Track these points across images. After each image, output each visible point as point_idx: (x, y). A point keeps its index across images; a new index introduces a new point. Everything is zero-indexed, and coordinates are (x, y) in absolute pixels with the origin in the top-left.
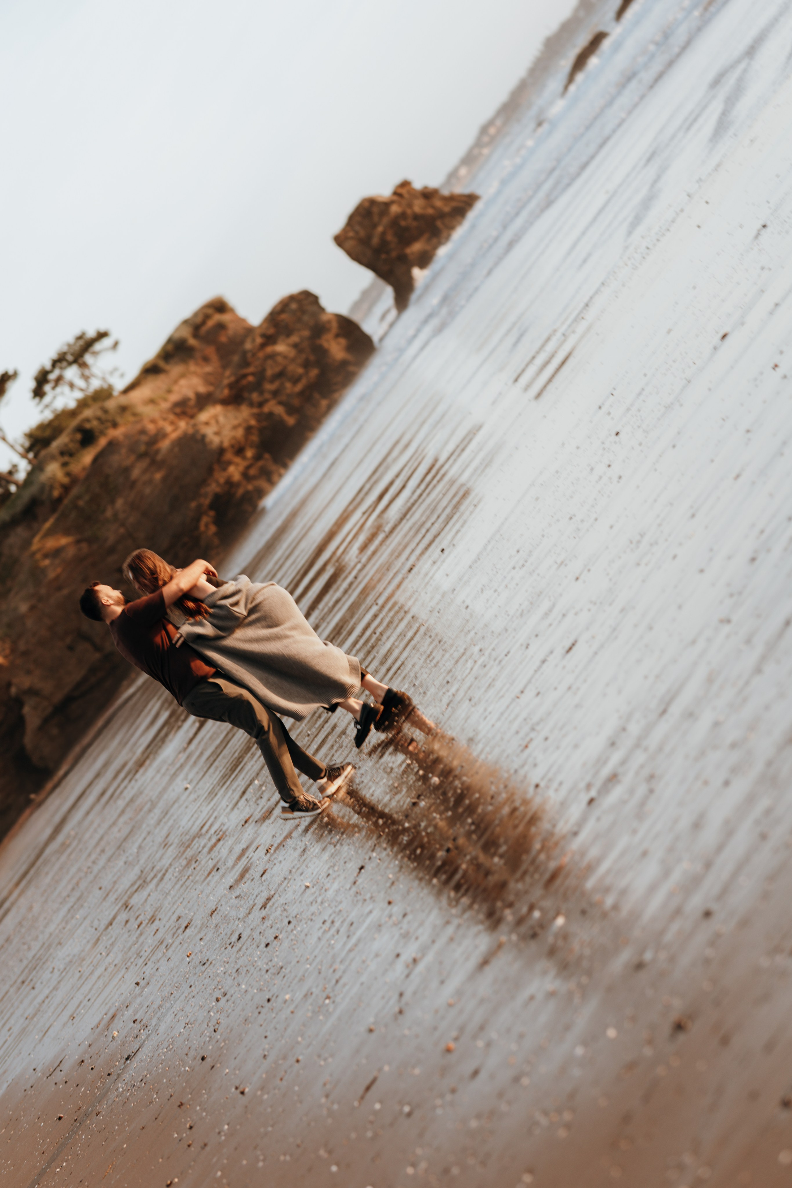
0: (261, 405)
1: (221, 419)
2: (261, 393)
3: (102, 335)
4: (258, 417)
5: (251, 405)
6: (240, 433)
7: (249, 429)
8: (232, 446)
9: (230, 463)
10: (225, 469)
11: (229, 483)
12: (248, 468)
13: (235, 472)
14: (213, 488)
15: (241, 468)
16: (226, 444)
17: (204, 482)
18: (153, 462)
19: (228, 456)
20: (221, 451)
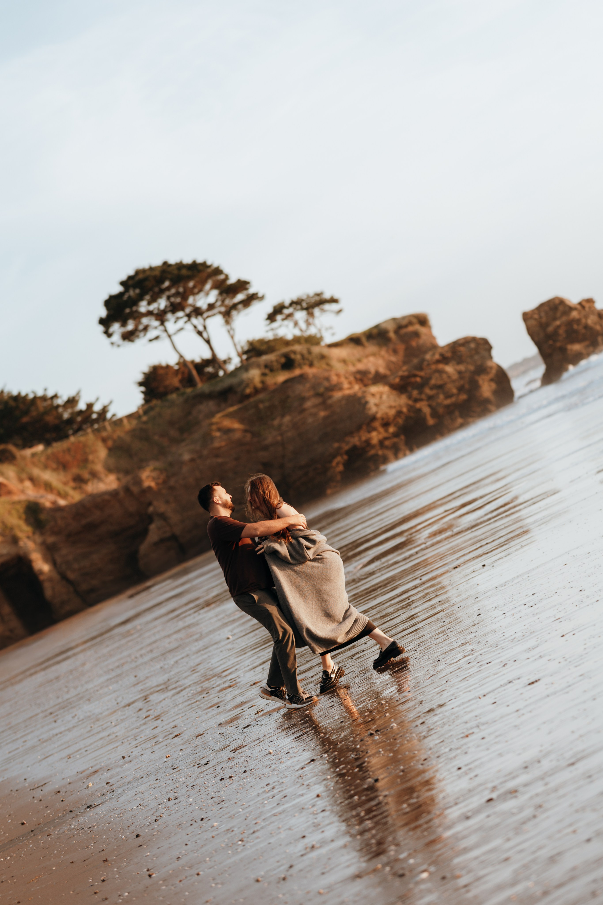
0: (416, 400)
1: (385, 397)
2: (421, 393)
4: (410, 408)
5: (410, 397)
6: (392, 412)
7: (399, 413)
8: (383, 419)
9: (375, 429)
10: (369, 432)
11: (368, 443)
12: (386, 439)
13: (375, 437)
14: (355, 440)
15: (381, 437)
16: (379, 415)
17: (351, 433)
18: (324, 403)
19: (377, 424)
20: (374, 418)
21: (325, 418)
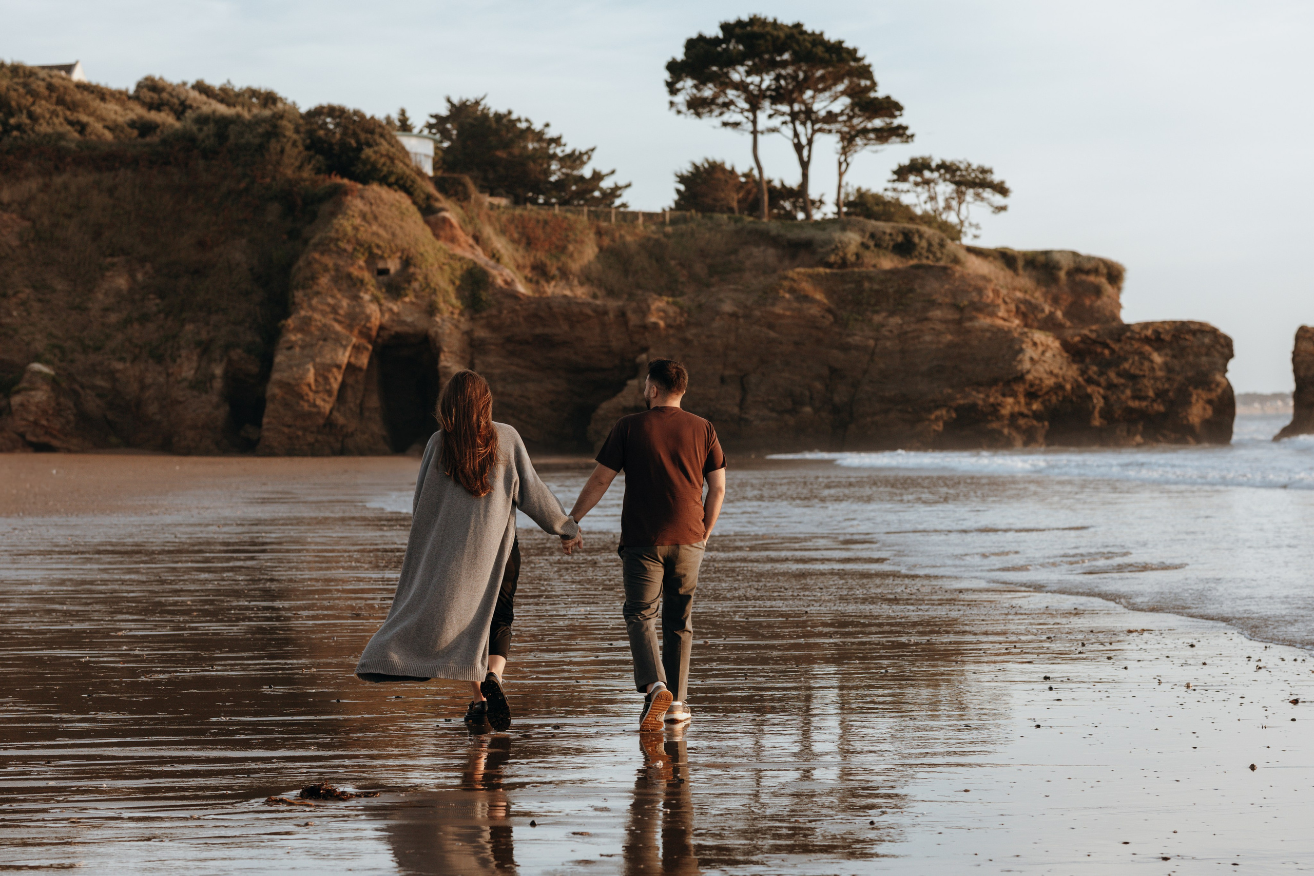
0: (1090, 381)
1: (1049, 354)
2: (1101, 373)
3: (1002, 190)
4: (1077, 387)
5: (1083, 372)
6: (1050, 382)
7: (1059, 387)
8: (1032, 385)
9: (1014, 394)
10: (1004, 395)
11: (995, 409)
12: (1022, 415)
13: (1009, 405)
14: (979, 397)
15: (1016, 409)
16: (1029, 377)
17: (978, 385)
18: (959, 322)
19: (1020, 388)
20: (1020, 378)
21: (951, 345)
